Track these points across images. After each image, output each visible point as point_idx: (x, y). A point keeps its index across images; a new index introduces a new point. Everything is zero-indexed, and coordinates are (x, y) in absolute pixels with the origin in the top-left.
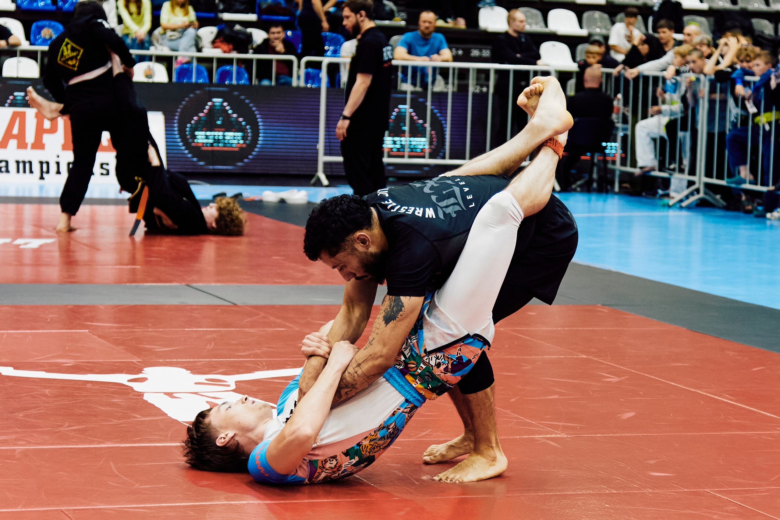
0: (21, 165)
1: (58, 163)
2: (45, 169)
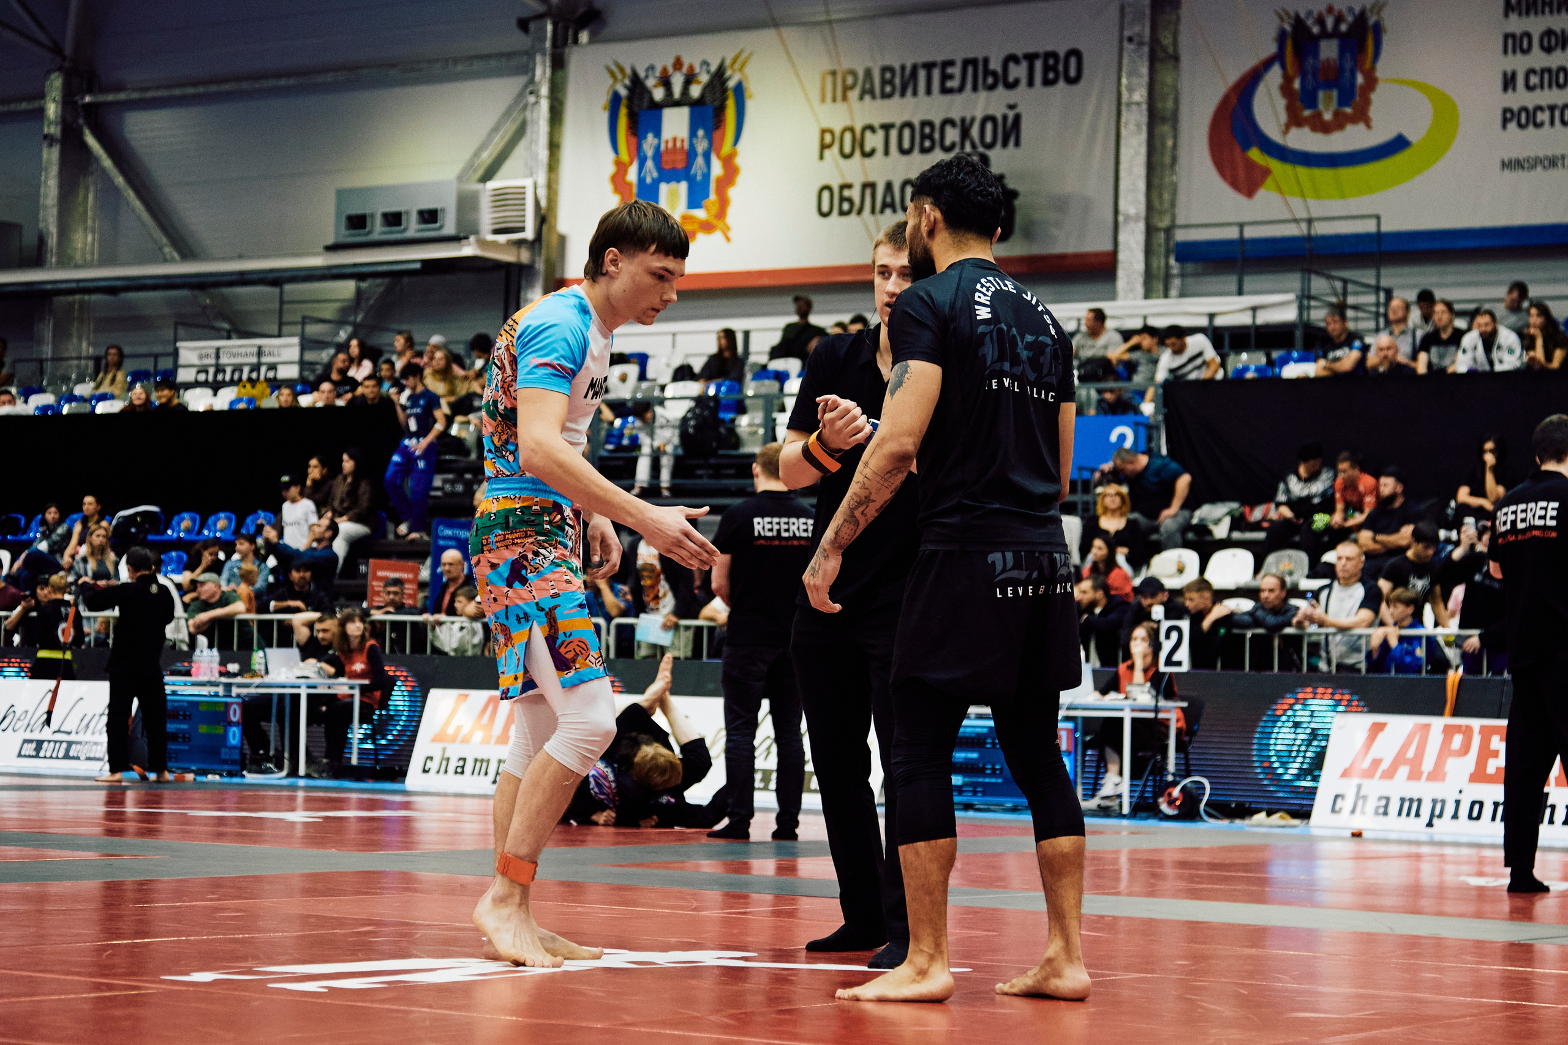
0: (1406, 805)
1: (1458, 802)
2: (1437, 812)
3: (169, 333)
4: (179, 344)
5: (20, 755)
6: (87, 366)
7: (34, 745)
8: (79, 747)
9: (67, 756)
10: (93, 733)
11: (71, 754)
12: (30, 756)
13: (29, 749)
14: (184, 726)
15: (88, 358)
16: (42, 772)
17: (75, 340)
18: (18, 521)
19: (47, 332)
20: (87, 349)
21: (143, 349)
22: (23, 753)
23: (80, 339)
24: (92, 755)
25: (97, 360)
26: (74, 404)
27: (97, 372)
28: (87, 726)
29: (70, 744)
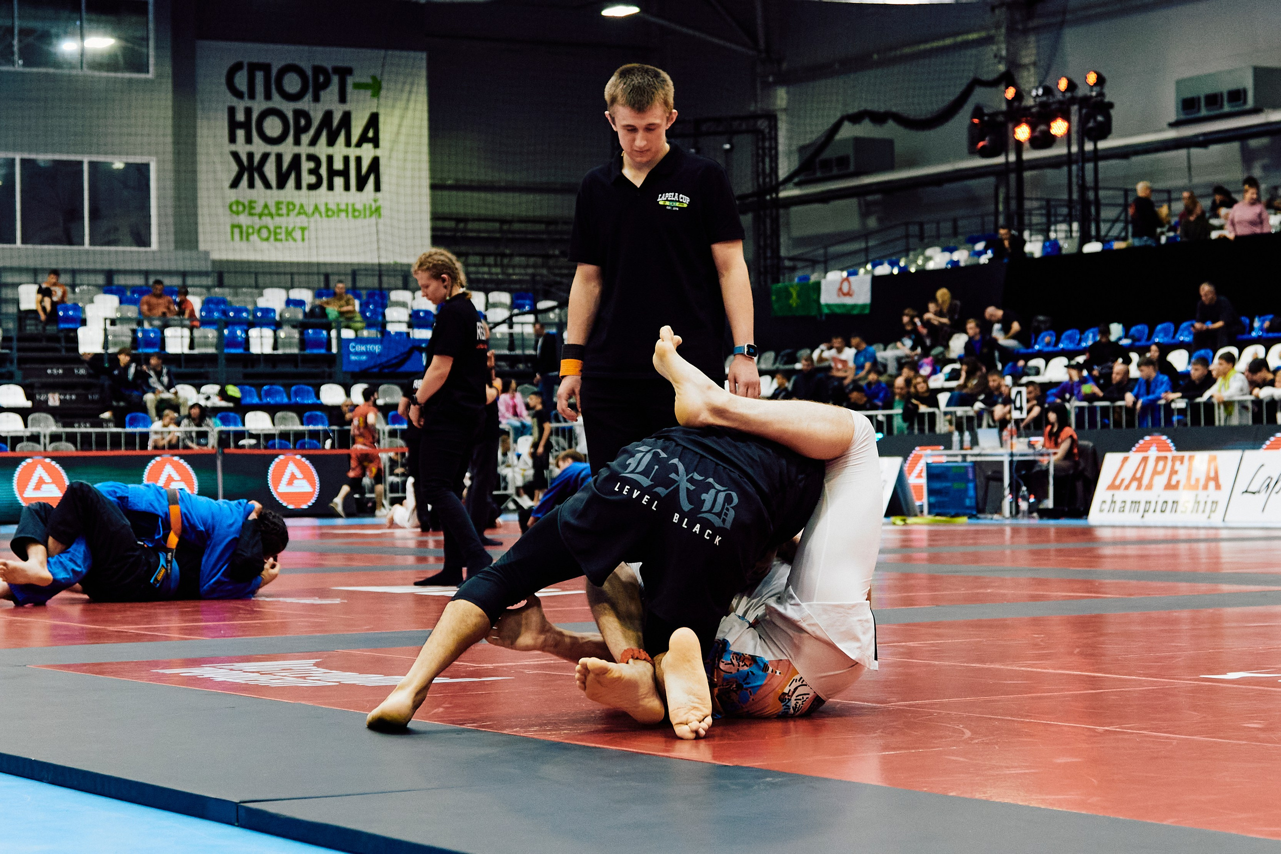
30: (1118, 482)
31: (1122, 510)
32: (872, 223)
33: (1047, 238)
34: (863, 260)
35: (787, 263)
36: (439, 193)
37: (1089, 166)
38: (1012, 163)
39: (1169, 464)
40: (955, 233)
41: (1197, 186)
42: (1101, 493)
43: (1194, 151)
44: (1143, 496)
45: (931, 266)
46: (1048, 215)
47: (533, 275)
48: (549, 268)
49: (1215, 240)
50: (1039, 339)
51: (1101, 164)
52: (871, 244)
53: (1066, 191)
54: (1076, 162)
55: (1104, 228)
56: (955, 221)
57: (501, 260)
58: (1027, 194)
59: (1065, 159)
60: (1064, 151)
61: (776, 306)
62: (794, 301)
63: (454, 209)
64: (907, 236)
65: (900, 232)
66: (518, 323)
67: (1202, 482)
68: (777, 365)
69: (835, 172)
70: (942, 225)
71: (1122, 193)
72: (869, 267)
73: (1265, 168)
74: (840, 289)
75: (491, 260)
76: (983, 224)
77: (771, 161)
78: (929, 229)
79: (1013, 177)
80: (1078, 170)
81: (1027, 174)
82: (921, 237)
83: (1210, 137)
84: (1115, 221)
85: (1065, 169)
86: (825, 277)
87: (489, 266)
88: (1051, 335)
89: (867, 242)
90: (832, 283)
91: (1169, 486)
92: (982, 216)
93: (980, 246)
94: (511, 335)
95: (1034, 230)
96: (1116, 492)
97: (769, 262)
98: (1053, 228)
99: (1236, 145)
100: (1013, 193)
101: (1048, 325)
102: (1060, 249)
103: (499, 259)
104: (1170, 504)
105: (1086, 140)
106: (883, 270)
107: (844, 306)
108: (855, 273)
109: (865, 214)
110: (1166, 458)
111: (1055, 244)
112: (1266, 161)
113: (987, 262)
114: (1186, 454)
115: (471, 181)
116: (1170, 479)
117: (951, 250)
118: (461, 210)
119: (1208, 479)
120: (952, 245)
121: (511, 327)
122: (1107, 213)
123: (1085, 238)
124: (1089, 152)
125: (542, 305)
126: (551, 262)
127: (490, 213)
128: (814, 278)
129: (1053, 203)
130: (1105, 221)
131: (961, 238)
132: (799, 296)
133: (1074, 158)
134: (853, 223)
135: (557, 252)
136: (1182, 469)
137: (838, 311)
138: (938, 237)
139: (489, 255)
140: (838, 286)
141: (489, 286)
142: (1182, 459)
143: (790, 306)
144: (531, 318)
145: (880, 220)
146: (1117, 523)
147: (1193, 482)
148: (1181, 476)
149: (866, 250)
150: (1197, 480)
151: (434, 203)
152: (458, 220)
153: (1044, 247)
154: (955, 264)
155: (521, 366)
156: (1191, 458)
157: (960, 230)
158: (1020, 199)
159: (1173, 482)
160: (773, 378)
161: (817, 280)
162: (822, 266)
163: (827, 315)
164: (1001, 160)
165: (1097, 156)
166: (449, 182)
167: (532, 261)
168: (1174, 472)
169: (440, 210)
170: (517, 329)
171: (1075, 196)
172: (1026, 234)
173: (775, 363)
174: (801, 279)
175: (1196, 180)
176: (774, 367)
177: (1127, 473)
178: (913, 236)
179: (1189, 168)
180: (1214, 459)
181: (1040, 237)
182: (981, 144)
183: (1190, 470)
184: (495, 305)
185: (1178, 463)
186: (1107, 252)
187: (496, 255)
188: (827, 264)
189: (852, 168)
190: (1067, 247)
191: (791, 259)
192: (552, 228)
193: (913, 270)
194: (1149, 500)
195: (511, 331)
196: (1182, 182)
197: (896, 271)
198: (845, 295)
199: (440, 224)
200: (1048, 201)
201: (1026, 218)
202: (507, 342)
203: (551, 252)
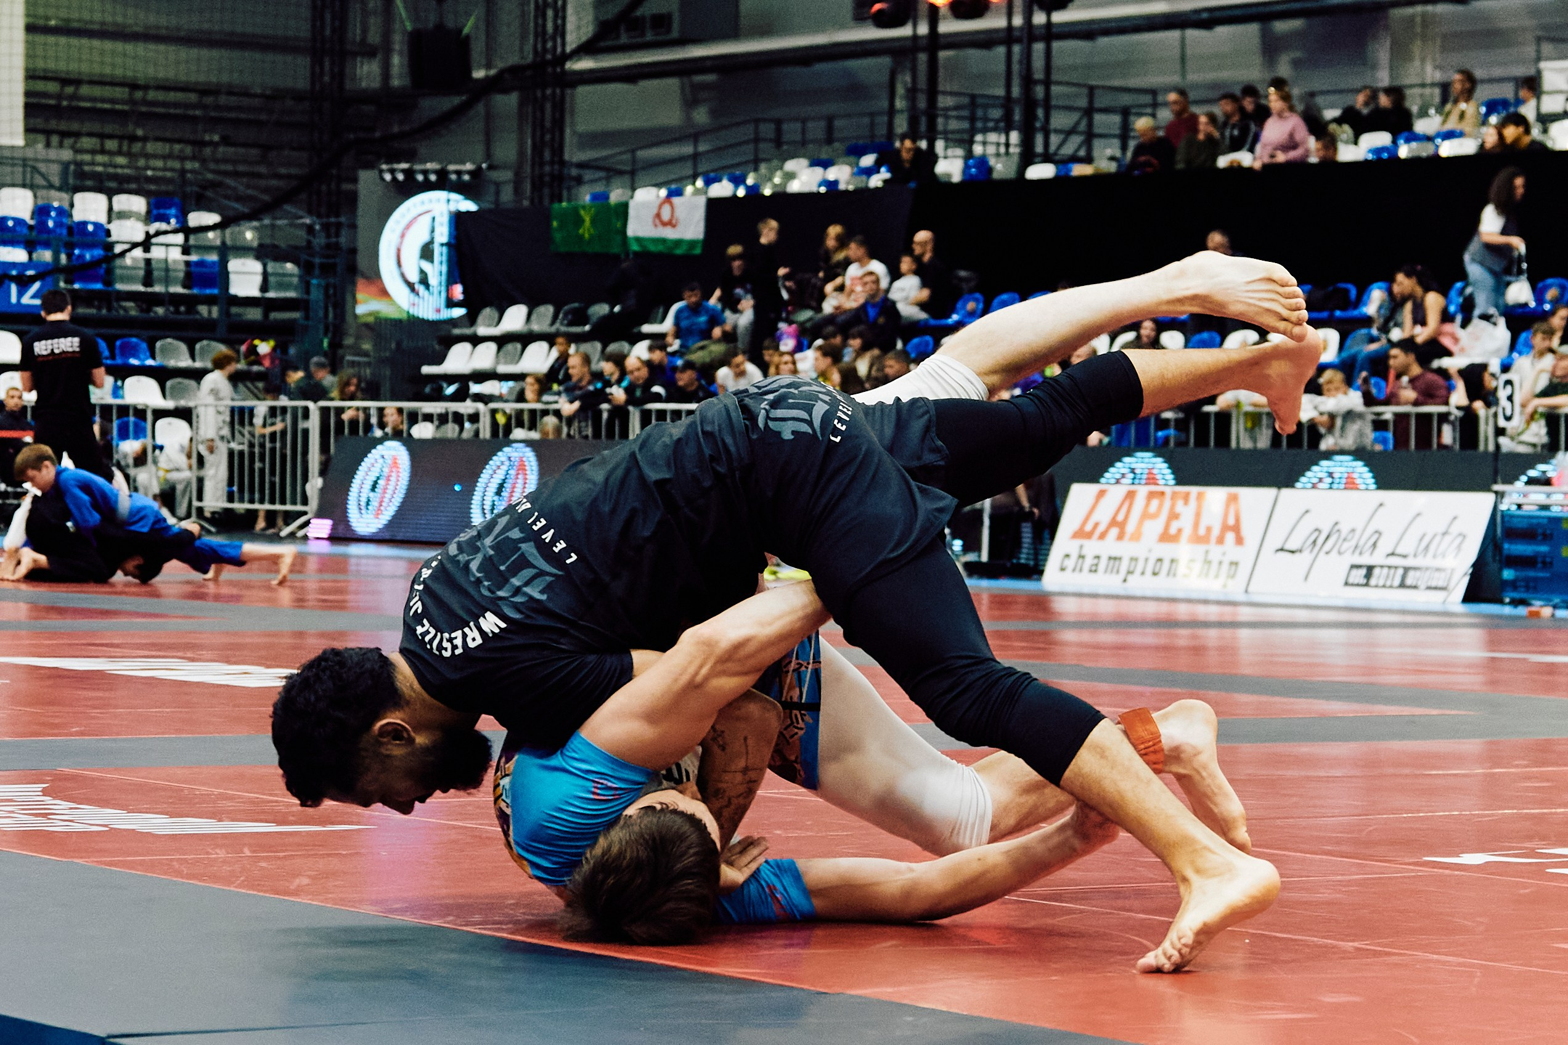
3: (1530, 50)
4: (1543, 65)
5: (1346, 584)
6: (1432, 95)
7: (1364, 571)
8: (1418, 573)
9: (1402, 585)
10: (1434, 556)
11: (1409, 582)
12: (1358, 585)
13: (1358, 576)
14: (1544, 549)
15: (1433, 85)
16: (1374, 605)
17: (1417, 63)
18: (1347, 291)
19: (1382, 53)
20: (1432, 74)
21: (1497, 72)
22: (1351, 581)
23: (1423, 60)
24: (1434, 584)
25: (1445, 87)
26: (1414, 144)
27: (1444, 101)
28: (1427, 548)
29: (1407, 570)
30: (1088, 527)
31: (1094, 570)
32: (701, 116)
33: (969, 155)
34: (690, 172)
35: (574, 172)
36: (40, 39)
37: (1039, 47)
38: (922, 37)
39: (1167, 503)
40: (829, 140)
41: (1196, 86)
42: (1063, 543)
43: (1191, 33)
44: (1125, 549)
45: (795, 187)
46: (972, 119)
47: (183, 172)
48: (203, 161)
49: (1225, 170)
50: (959, 305)
51: (1056, 45)
52: (702, 148)
53: (1002, 82)
54: (1019, 41)
55: (1055, 140)
56: (830, 120)
57: (130, 147)
58: (941, 88)
59: (1002, 35)
60: (1000, 22)
61: (558, 236)
62: (586, 230)
63: (62, 66)
64: (757, 140)
65: (747, 132)
66: (157, 244)
67: (1216, 532)
68: (557, 325)
69: (649, 37)
70: (810, 125)
71: (1085, 91)
72: (700, 183)
73: (1296, 64)
74: (658, 215)
75: (111, 145)
76: (872, 125)
77: (556, 17)
78: (791, 130)
79: (923, 57)
80: (1022, 52)
81: (943, 54)
82: (778, 142)
83: (1218, 14)
84: (1069, 133)
85: (1001, 50)
86: (632, 197)
87: (110, 153)
88: (977, 300)
89: (696, 146)
90: (645, 205)
91: (1166, 537)
92: (872, 115)
93: (868, 160)
94: (148, 262)
95: (953, 140)
96: (1086, 543)
97: (547, 169)
98: (979, 138)
99: (1253, 28)
100: (922, 83)
101: (972, 284)
102: (990, 170)
103: (125, 143)
104: (1166, 564)
105: (1035, 8)
106: (722, 189)
107: (663, 241)
108: (679, 193)
109: (690, 102)
110: (1163, 493)
111: (982, 162)
112: (1298, 54)
113: (880, 184)
114: (1194, 490)
115: (103, 23)
116: (1167, 526)
117: (826, 164)
118: (73, 67)
119: (1225, 528)
120: (824, 156)
121: (147, 249)
122: (1060, 120)
123: (1028, 158)
124: (1040, 27)
125: (196, 219)
126: (208, 151)
127: (119, 72)
128: (616, 196)
129: (979, 101)
130: (1056, 131)
131: (837, 145)
132: (593, 221)
133: (1017, 34)
134: (671, 116)
135: (216, 138)
136: (1187, 513)
137: (652, 248)
138: (804, 143)
139: (111, 137)
140: (655, 211)
141: (113, 185)
142: (1186, 498)
143: (581, 237)
144: (179, 238)
145: (714, 113)
146: (1086, 590)
147: (1202, 531)
148: (1185, 522)
149: (695, 157)
150: (1209, 529)
151: (30, 55)
152: (65, 81)
153: (967, 167)
154: (832, 185)
155: (160, 311)
156: (1200, 496)
157: (837, 135)
158: (933, 93)
159: (1173, 530)
160: (552, 345)
161: (623, 199)
162: (627, 179)
163: (636, 253)
164: (906, 31)
165: (1051, 33)
166: (53, 23)
167: (177, 147)
168: (1174, 516)
169: (40, 64)
170: (157, 253)
171: (1016, 91)
172: (940, 145)
173: (553, 323)
174: (595, 197)
175: (1193, 77)
176: (553, 329)
177: (1103, 515)
178: (765, 140)
179: (1183, 59)
180: (1233, 499)
181: (959, 152)
182: (877, 6)
183: (1198, 515)
184: (123, 215)
185: (1180, 504)
186: (1062, 181)
187: (121, 138)
188: (633, 176)
189: (675, 34)
190: (1001, 169)
191: (582, 165)
192: (209, 100)
193: (767, 192)
194: (1135, 555)
195: (148, 256)
196: (1175, 79)
197: (741, 192)
198: (664, 224)
199: (40, 86)
200: (973, 97)
201: (940, 121)
202: (142, 273)
203: (207, 138)
